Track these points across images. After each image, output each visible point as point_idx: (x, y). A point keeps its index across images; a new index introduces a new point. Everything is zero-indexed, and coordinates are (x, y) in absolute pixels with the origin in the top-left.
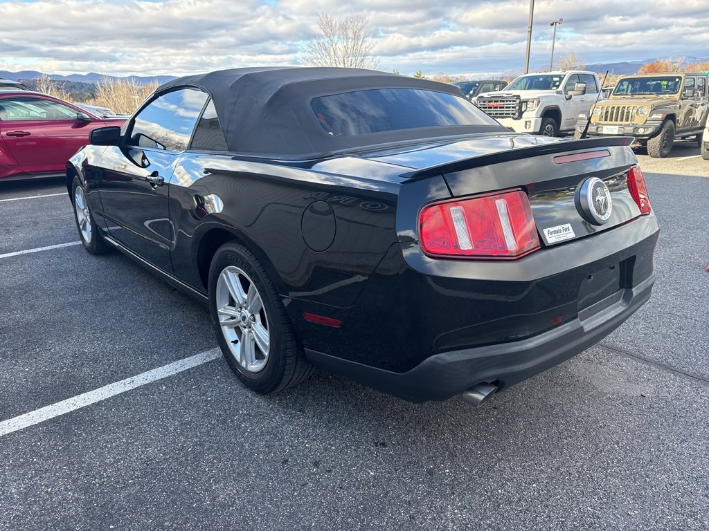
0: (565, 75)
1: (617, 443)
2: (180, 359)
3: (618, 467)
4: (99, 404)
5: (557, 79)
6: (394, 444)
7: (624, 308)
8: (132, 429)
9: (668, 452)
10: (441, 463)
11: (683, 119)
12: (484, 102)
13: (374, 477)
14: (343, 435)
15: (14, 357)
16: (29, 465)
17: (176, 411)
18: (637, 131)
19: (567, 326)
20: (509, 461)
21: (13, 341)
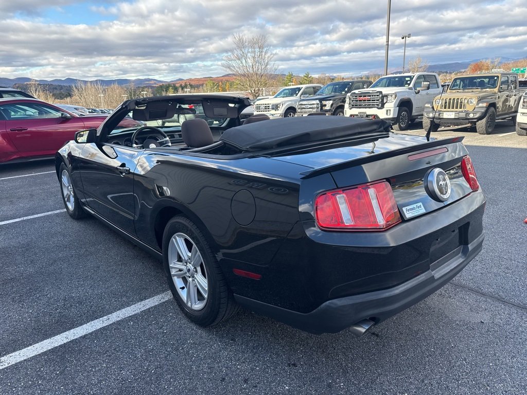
0: (414, 76)
1: (465, 360)
2: (142, 300)
3: (466, 378)
4: (84, 337)
5: (409, 79)
6: (302, 364)
7: (463, 260)
8: (110, 356)
9: (502, 366)
10: (338, 379)
11: (501, 106)
12: (356, 97)
13: (288, 390)
14: (265, 358)
15: (20, 301)
16: (36, 386)
17: (142, 341)
18: (469, 116)
19: (423, 276)
20: (387, 376)
21: (19, 288)
